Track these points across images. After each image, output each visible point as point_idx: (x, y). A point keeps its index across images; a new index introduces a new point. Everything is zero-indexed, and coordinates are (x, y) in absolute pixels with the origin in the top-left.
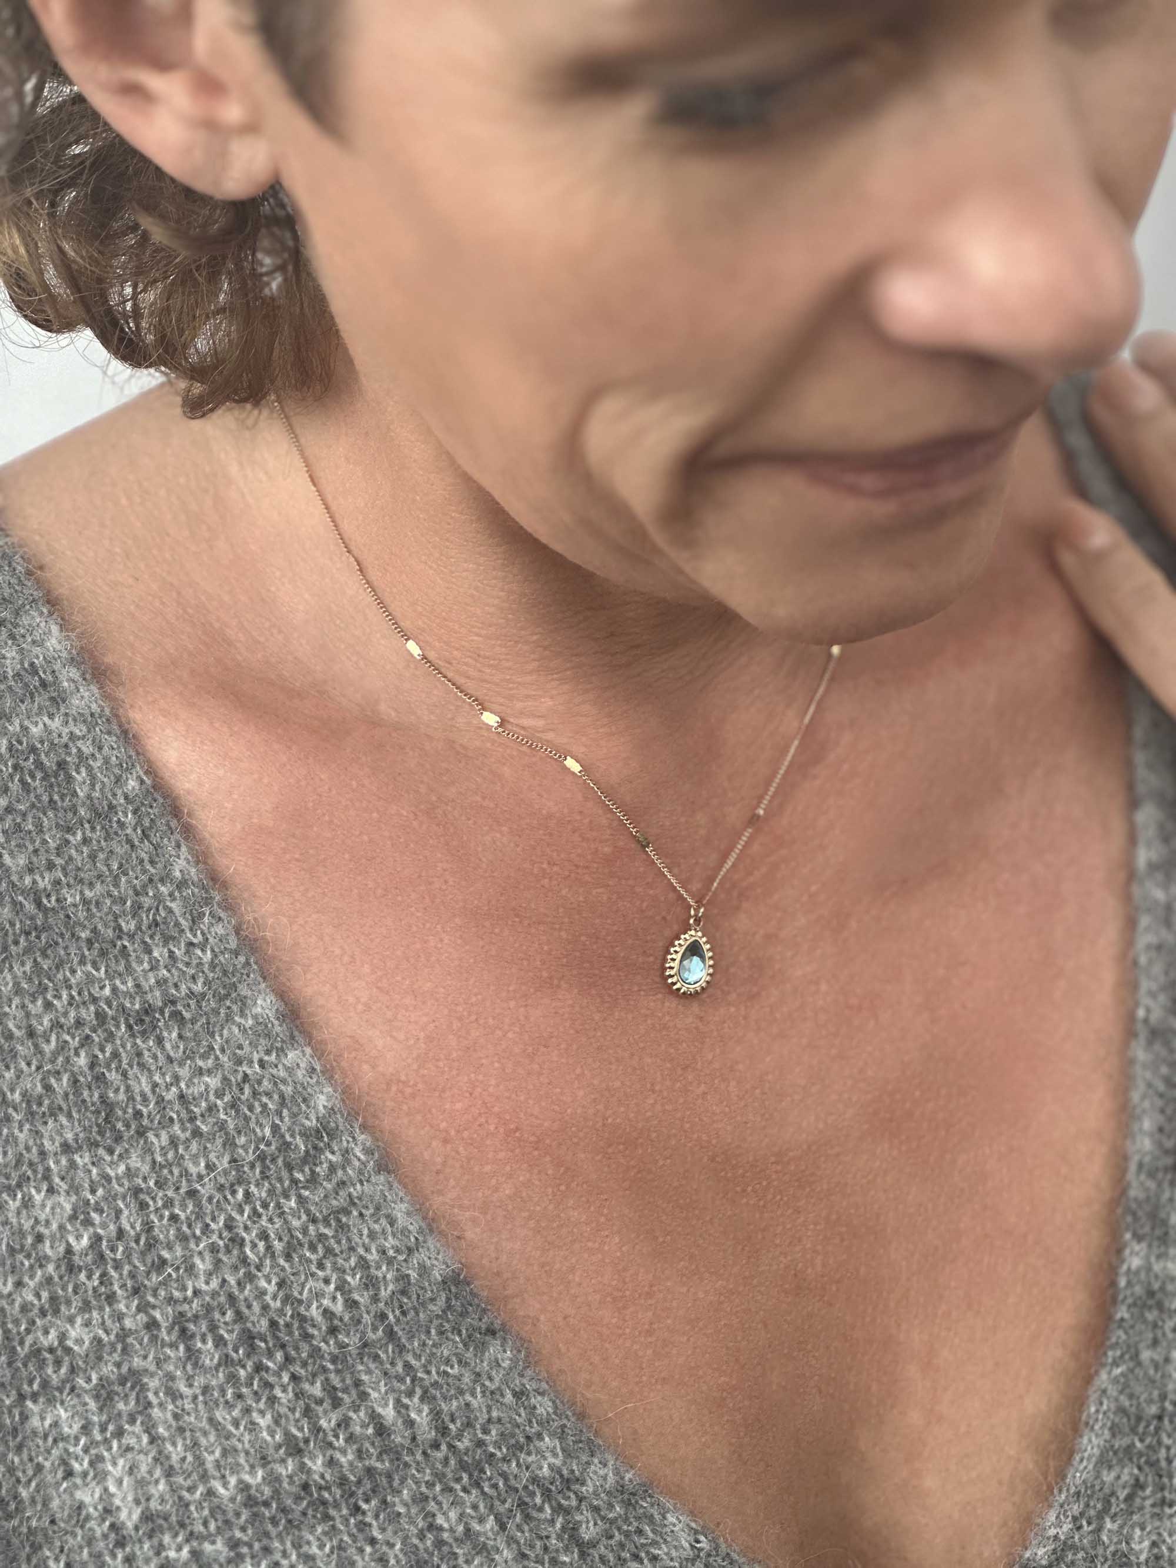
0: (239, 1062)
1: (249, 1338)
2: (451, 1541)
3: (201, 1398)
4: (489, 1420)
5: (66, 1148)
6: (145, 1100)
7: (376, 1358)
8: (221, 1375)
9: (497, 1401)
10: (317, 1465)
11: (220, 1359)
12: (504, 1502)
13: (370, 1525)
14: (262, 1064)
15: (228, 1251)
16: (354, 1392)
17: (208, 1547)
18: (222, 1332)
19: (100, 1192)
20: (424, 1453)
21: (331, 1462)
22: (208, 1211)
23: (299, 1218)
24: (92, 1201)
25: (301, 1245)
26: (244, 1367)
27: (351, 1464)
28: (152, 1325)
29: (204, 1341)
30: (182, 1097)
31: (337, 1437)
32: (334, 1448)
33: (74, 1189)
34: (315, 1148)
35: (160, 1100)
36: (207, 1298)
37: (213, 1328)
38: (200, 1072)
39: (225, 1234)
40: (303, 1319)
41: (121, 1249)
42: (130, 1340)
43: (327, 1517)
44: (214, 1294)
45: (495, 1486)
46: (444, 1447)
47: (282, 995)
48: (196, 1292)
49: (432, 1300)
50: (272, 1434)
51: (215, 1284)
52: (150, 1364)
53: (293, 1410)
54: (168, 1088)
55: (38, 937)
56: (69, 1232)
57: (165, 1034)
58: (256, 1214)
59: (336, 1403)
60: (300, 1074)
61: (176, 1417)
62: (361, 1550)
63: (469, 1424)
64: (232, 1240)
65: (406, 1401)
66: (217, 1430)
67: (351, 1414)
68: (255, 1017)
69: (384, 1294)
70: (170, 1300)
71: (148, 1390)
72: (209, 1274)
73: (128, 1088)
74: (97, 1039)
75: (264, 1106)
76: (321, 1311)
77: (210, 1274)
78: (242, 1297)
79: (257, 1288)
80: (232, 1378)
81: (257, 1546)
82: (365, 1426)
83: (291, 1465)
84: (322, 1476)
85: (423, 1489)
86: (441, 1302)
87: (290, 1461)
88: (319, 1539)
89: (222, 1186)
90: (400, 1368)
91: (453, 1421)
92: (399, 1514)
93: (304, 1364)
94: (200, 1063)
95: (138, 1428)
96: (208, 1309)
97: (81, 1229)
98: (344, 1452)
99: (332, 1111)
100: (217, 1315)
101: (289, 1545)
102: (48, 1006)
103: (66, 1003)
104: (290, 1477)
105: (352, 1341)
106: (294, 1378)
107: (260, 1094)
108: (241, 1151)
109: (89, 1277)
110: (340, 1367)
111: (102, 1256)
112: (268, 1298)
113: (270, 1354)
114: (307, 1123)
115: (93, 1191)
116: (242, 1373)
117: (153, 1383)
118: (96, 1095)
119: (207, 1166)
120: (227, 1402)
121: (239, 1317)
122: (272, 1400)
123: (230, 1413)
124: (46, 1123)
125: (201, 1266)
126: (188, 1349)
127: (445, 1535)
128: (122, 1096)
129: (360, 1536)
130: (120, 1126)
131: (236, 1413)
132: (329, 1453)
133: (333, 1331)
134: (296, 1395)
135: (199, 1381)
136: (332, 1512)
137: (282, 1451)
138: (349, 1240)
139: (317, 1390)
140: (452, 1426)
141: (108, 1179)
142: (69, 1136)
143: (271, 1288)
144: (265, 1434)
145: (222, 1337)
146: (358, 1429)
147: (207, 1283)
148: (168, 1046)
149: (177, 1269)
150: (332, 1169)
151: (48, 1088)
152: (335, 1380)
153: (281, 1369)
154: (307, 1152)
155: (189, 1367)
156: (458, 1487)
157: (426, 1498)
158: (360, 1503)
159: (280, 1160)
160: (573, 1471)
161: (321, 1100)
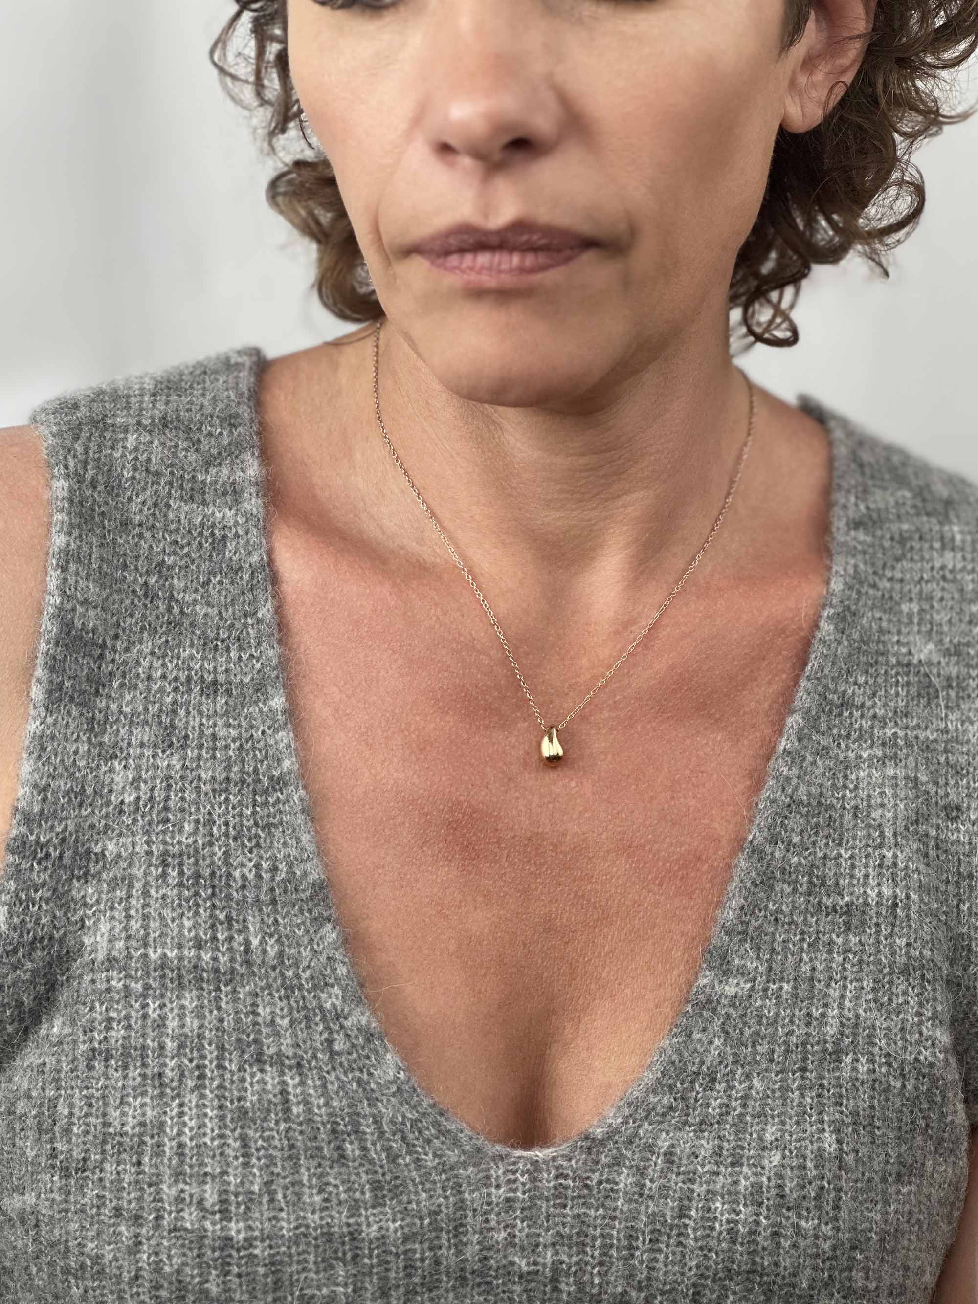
0: (252, 727)
1: (197, 876)
3: (160, 901)
4: (309, 967)
6: (194, 730)
7: (261, 910)
9: (317, 958)
10: (206, 956)
13: (221, 999)
14: (263, 732)
15: (205, 826)
21: (215, 959)
23: (249, 821)
25: (244, 835)
26: (188, 890)
27: (225, 962)
28: (149, 853)
29: (173, 869)
30: (214, 735)
31: (223, 945)
32: (219, 951)
35: (202, 733)
36: (184, 847)
37: (181, 864)
38: (229, 725)
39: (207, 817)
40: (230, 875)
43: (201, 988)
44: (188, 846)
45: (297, 1003)
46: (278, 971)
48: (179, 842)
49: (304, 891)
50: (190, 931)
51: (190, 841)
53: (205, 923)
54: (208, 728)
56: (126, 791)
57: (219, 699)
59: (230, 927)
60: (282, 745)
62: (211, 1012)
63: (296, 964)
65: (267, 939)
66: (162, 921)
67: (236, 936)
68: (271, 706)
69: (278, 878)
70: (165, 843)
72: (190, 835)
73: (187, 722)
75: (255, 755)
80: (180, 895)
81: (158, 992)
82: (240, 944)
83: (193, 952)
84: (207, 963)
85: (258, 990)
86: (308, 894)
87: (193, 950)
88: (192, 998)
89: (215, 790)
90: (271, 920)
93: (221, 900)
94: (231, 720)
96: (181, 855)
97: (133, 791)
98: (223, 954)
99: (290, 772)
100: (185, 857)
101: (174, 997)
104: (190, 958)
105: (250, 895)
106: (213, 905)
107: (255, 748)
111: (138, 808)
114: (275, 773)
116: (186, 893)
119: (212, 776)
120: (172, 907)
121: (196, 863)
122: (197, 913)
125: (187, 829)
126: (163, 871)
127: (260, 1020)
128: (182, 725)
129: (214, 1004)
130: (174, 740)
131: (175, 914)
132: (216, 953)
133: (243, 887)
134: (211, 916)
136: (205, 985)
137: (191, 943)
138: (272, 842)
139: (222, 916)
141: (157, 767)
142: (146, 738)
144: (186, 931)
145: (183, 871)
146: (235, 945)
147: (187, 839)
148: (218, 706)
149: (173, 826)
150: (278, 801)
152: (234, 914)
153: (208, 898)
155: (160, 881)
156: (277, 995)
157: (257, 995)
158: (221, 985)
159: (251, 788)
160: (343, 1010)
161: (287, 764)
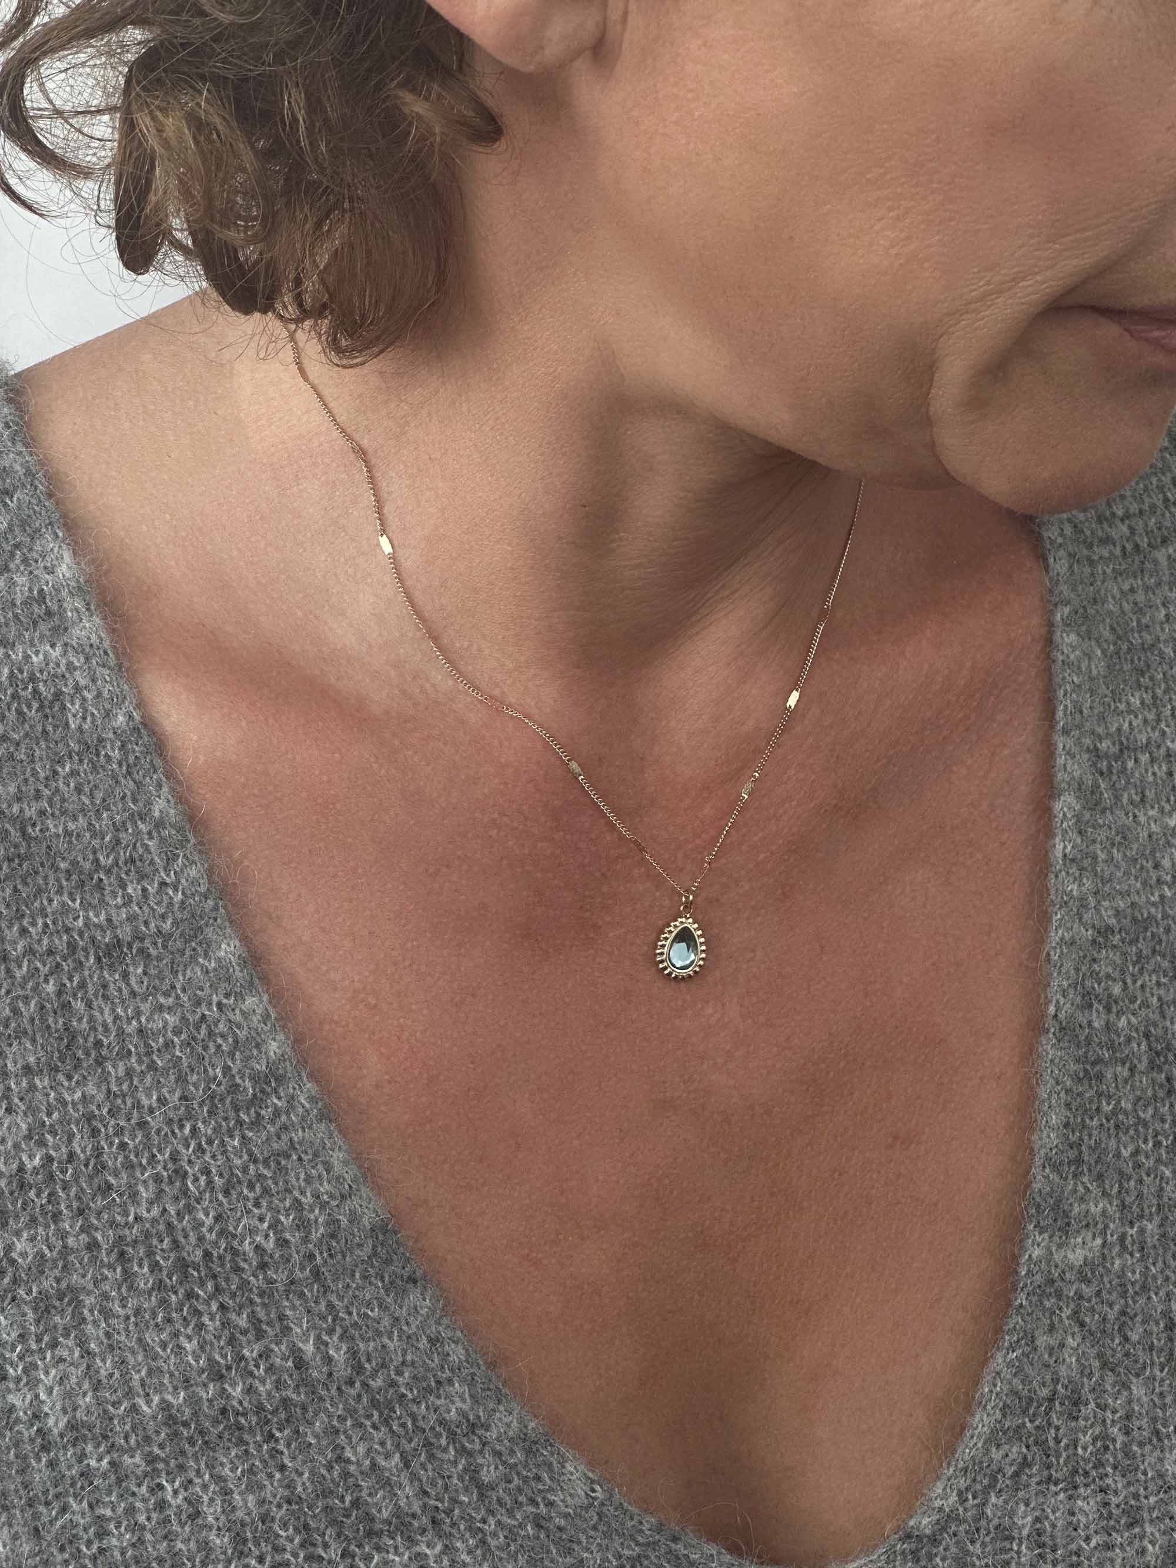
0: (198, 1003)
1: (183, 1266)
2: (356, 1473)
3: (133, 1319)
4: (403, 1363)
5: (27, 1069)
6: (106, 1029)
7: (302, 1295)
8: (153, 1299)
9: (412, 1346)
10: (237, 1391)
11: (153, 1284)
12: (410, 1441)
13: (282, 1453)
14: (219, 1005)
15: (171, 1182)
16: (277, 1326)
17: (127, 1460)
18: (158, 1258)
19: (55, 1115)
20: (338, 1389)
21: (249, 1390)
22: (156, 1142)
23: (241, 1157)
24: (48, 1123)
25: (239, 1182)
26: (176, 1293)
27: (269, 1393)
28: (93, 1246)
29: (140, 1266)
30: (140, 1031)
31: (257, 1366)
32: (254, 1377)
33: (32, 1109)
34: (263, 1091)
35: (121, 1032)
36: (147, 1225)
37: (150, 1254)
38: (160, 1008)
39: (170, 1166)
40: (235, 1253)
41: (70, 1171)
42: (71, 1258)
43: (241, 1442)
44: (154, 1221)
45: (403, 1425)
46: (358, 1385)
47: (245, 940)
48: (137, 1218)
49: (360, 1246)
50: (197, 1359)
51: (155, 1211)
52: (87, 1282)
53: (218, 1338)
54: (129, 1020)
55: (20, 865)
56: (23, 1151)
57: (131, 969)
58: (200, 1148)
59: (260, 1335)
60: (255, 1019)
61: (108, 1335)
62: (270, 1476)
63: (384, 1365)
64: (176, 1171)
65: (326, 1338)
66: (146, 1350)
67: (273, 1346)
68: (219, 960)
69: (315, 1236)
70: (112, 1223)
71: (84, 1307)
73: (91, 1019)
74: (66, 968)
75: (219, 1046)
76: (253, 1247)
77: (152, 1203)
78: (180, 1226)
79: (195, 1219)
80: (163, 1302)
81: (173, 1463)
82: (285, 1358)
83: (212, 1389)
84: (241, 1403)
85: (335, 1423)
86: (368, 1248)
87: (211, 1386)
88: (232, 1462)
89: (171, 1120)
90: (323, 1306)
91: (369, 1360)
92: (310, 1444)
93: (233, 1296)
94: (162, 1000)
95: (70, 1343)
96: (147, 1235)
97: (35, 1149)
98: (263, 1382)
99: (282, 1058)
100: (155, 1242)
101: (203, 1466)
102: (24, 931)
103: (40, 930)
104: (210, 1401)
105: (280, 1277)
106: (222, 1307)
107: (215, 1035)
108: (192, 1088)
109: (38, 1195)
110: (267, 1301)
111: (51, 1176)
112: (204, 1230)
113: (202, 1284)
114: (258, 1067)
115: (49, 1114)
116: (173, 1298)
117: (89, 1301)
118: (61, 1021)
119: (159, 1099)
120: (157, 1325)
121: (175, 1243)
122: (200, 1327)
123: (158, 1336)
124: (10, 1045)
125: (144, 1195)
126: (125, 1271)
127: (352, 1468)
128: (85, 1025)
129: (271, 1462)
130: (80, 1054)
131: (164, 1336)
132: (249, 1380)
133: (263, 1266)
134: (223, 1324)
135: (131, 1303)
136: (246, 1437)
137: (204, 1376)
138: (286, 1182)
139: (243, 1321)
140: (367, 1366)
141: (64, 1103)
142: (32, 1059)
143: (209, 1221)
144: (190, 1358)
145: (157, 1263)
146: (278, 1361)
147: (148, 1211)
148: (133, 981)
149: (121, 1195)
150: (277, 1113)
151: (16, 1011)
152: (261, 1314)
153: (211, 1297)
154: (254, 1095)
155: (124, 1289)
156: (368, 1423)
157: (337, 1432)
158: (274, 1431)
159: (228, 1101)
160: (479, 1417)
161: (273, 1047)
